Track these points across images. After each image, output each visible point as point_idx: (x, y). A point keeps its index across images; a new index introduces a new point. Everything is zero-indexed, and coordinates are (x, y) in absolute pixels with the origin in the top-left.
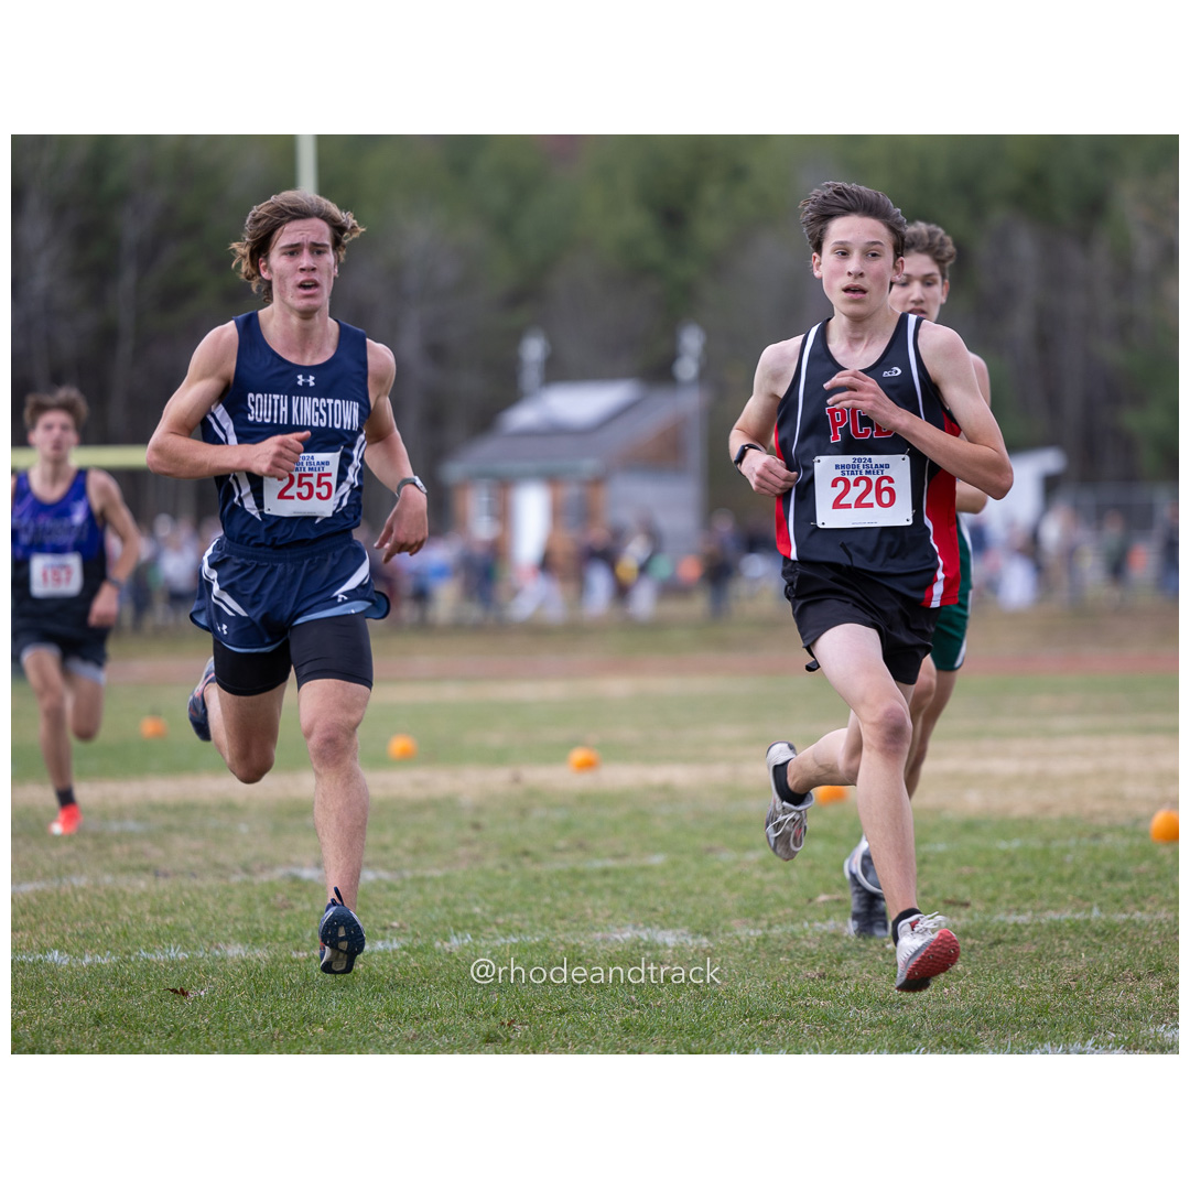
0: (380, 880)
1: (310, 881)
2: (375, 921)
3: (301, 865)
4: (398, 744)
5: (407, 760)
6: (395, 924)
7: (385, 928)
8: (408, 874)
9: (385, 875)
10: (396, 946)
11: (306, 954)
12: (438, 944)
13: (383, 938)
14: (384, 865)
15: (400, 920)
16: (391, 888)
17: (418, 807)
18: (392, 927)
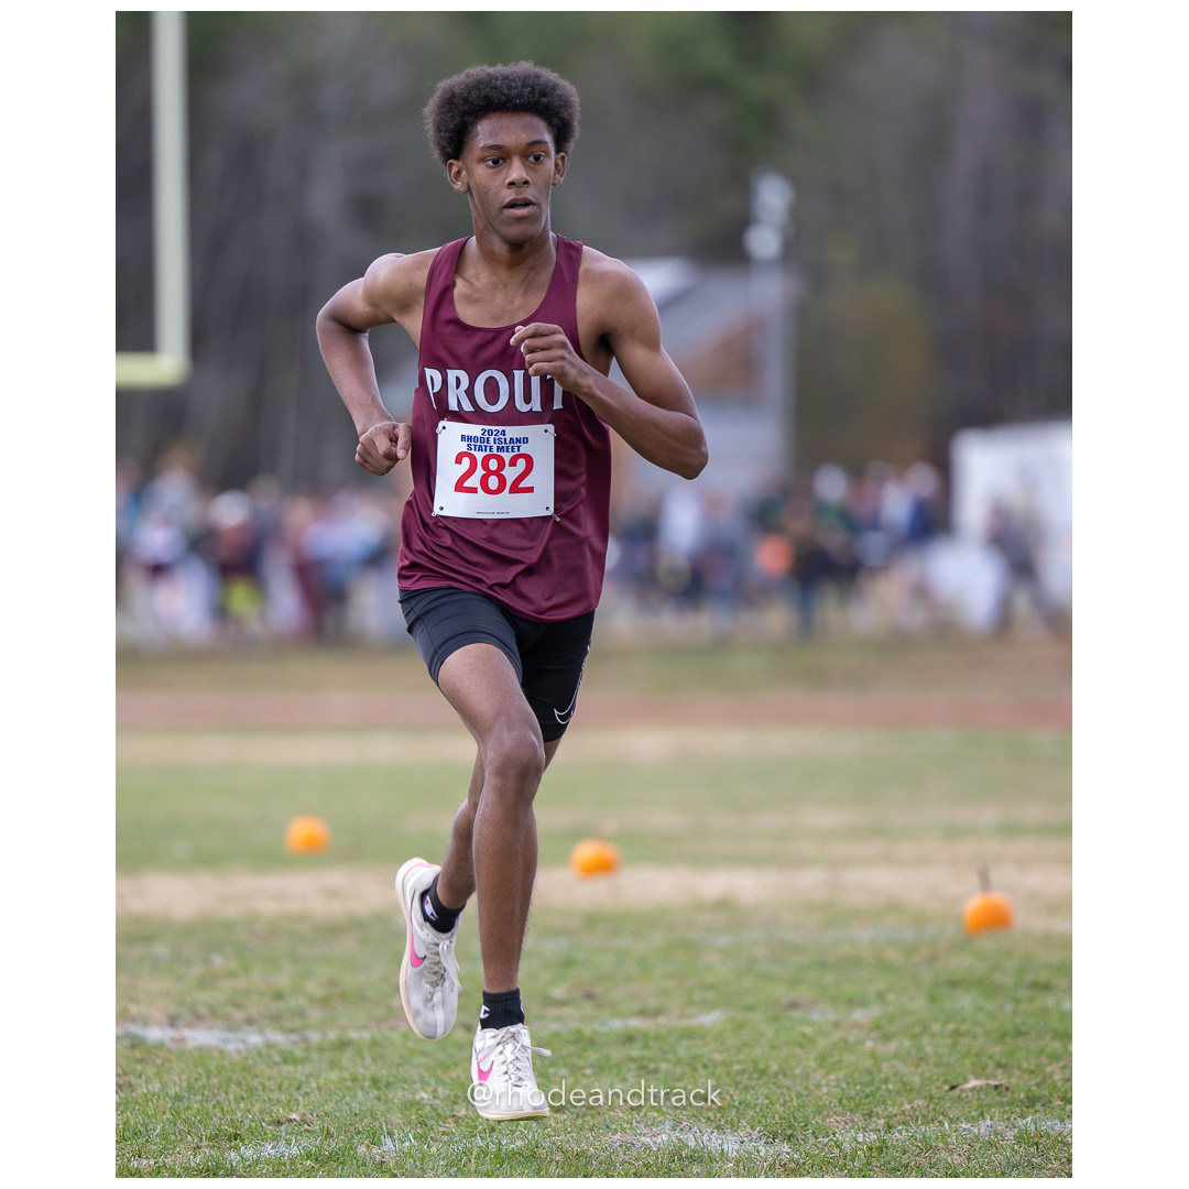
0: (270, 1045)
1: (160, 1045)
2: (262, 1112)
3: (146, 1022)
4: (301, 830)
5: (314, 855)
6: (294, 1116)
7: (279, 1123)
8: (315, 1037)
9: (278, 1038)
10: (295, 1151)
11: (152, 1162)
12: (362, 1149)
13: (276, 1139)
14: (276, 1019)
15: (302, 1110)
16: (288, 1058)
17: (332, 930)
18: (291, 1121)
